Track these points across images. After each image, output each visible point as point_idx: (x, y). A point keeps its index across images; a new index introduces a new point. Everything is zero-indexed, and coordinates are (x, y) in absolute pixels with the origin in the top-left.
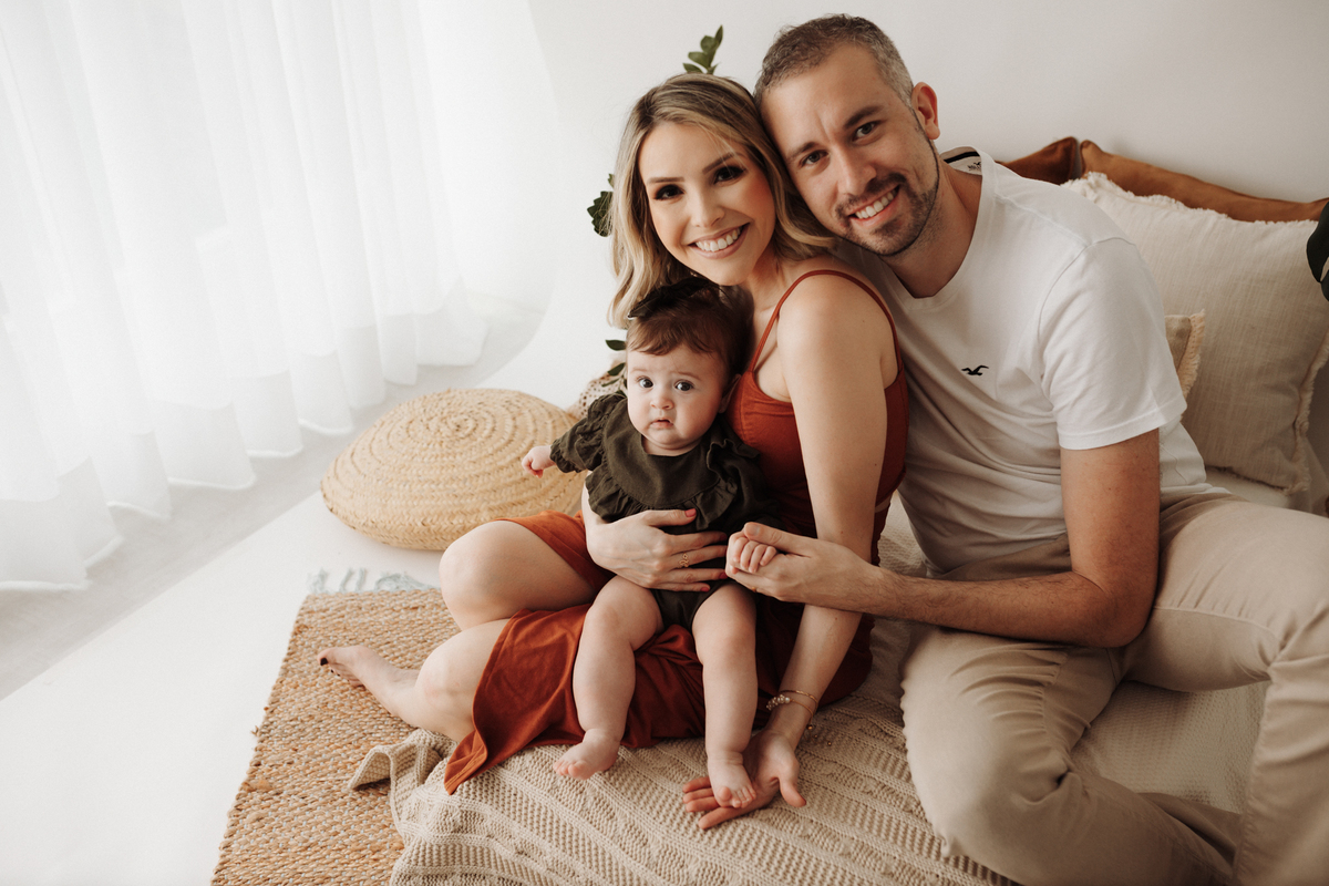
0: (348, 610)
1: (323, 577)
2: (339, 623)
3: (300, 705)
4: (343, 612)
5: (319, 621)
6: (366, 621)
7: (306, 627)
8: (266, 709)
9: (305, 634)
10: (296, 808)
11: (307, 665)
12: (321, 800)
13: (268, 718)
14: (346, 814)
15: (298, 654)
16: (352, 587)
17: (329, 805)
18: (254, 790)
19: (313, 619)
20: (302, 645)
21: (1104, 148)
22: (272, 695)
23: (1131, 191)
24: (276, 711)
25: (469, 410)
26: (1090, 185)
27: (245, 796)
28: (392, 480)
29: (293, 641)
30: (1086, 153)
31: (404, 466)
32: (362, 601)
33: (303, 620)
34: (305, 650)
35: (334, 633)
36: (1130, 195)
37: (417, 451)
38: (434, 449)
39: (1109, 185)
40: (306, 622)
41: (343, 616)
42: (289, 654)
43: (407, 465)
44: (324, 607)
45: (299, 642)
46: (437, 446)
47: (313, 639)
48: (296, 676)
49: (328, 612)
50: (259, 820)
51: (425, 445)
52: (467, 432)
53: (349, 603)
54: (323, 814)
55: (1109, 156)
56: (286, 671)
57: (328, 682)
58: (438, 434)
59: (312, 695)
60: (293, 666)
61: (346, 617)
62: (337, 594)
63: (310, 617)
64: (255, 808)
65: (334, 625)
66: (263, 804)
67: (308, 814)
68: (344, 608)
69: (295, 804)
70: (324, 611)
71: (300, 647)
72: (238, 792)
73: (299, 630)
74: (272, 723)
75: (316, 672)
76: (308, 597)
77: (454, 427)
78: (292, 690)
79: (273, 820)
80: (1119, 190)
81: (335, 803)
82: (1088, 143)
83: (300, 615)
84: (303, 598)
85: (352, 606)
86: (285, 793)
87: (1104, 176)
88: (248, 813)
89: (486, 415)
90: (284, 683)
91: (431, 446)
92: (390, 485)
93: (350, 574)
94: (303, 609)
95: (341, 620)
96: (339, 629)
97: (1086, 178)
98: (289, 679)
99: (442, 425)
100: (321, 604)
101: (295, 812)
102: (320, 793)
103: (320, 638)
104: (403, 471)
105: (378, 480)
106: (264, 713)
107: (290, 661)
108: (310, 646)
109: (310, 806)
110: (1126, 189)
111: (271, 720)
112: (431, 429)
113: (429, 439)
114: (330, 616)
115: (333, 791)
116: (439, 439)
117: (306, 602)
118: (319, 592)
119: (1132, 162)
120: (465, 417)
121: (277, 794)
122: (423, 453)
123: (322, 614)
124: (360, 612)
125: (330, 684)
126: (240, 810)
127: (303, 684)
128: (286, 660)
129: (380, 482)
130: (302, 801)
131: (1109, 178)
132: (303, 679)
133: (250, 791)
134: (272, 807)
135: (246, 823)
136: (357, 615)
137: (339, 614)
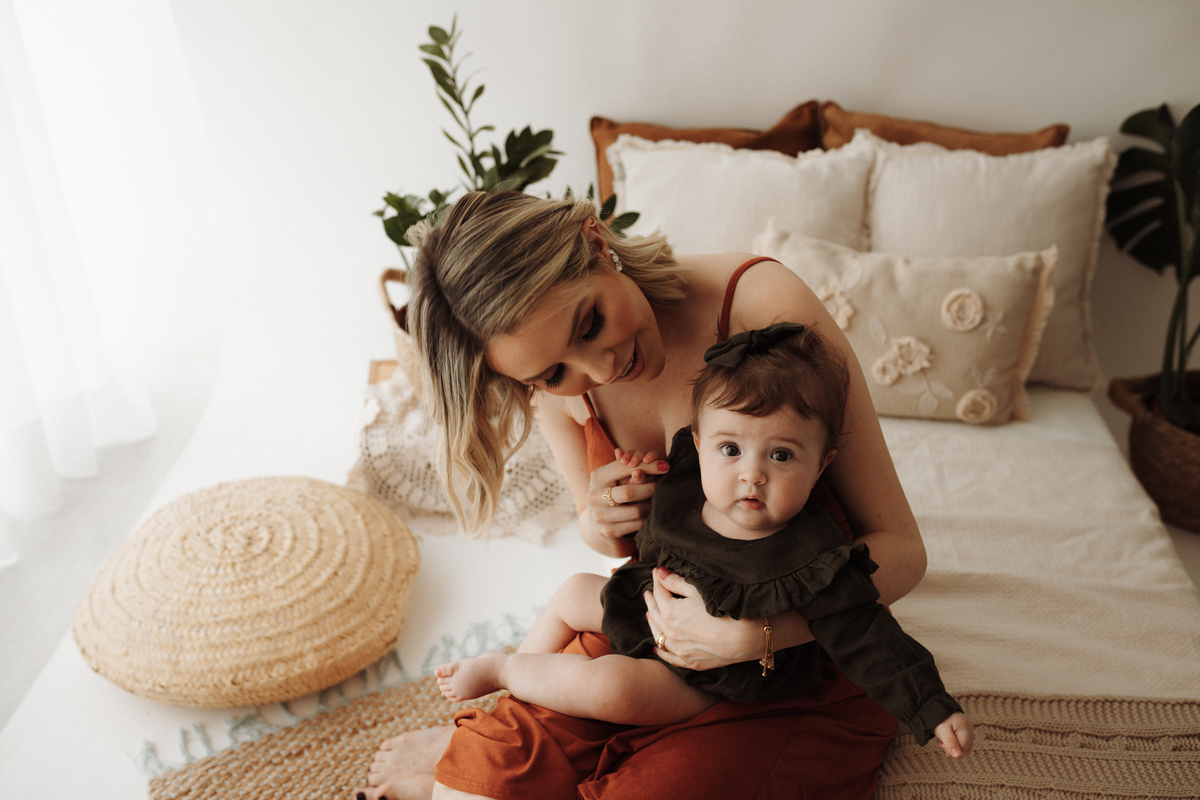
0: (215, 782)
1: (151, 750)
4: (211, 787)
6: (248, 789)
16: (200, 752)
25: (256, 513)
28: (179, 625)
30: (833, 112)
31: (191, 603)
32: (226, 764)
37: (204, 580)
38: (226, 575)
43: (195, 600)
44: (182, 789)
46: (229, 569)
49: (193, 793)
51: (213, 571)
52: (263, 545)
53: (210, 773)
55: (850, 112)
58: (226, 553)
62: (188, 766)
68: (208, 782)
70: (187, 793)
76: (151, 784)
77: (244, 541)
82: (829, 104)
84: (145, 788)
85: (217, 776)
87: (868, 134)
89: (279, 518)
91: (221, 571)
92: (178, 633)
93: (185, 736)
99: (229, 538)
100: (176, 786)
104: (191, 610)
105: (160, 628)
112: (217, 546)
113: (217, 561)
116: (229, 560)
117: (153, 791)
118: (161, 772)
120: (254, 524)
122: (213, 582)
124: (232, 780)
129: (164, 630)
137: (207, 791)
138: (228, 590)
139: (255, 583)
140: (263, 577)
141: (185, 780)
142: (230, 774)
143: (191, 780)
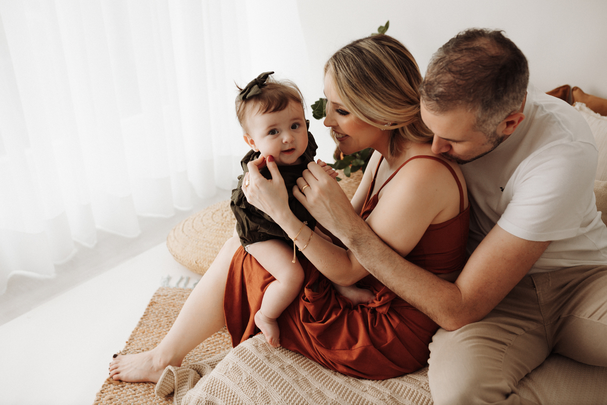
0: (177, 296)
1: (169, 279)
2: (172, 302)
3: (144, 342)
4: (175, 297)
5: (162, 301)
7: (155, 303)
8: (127, 342)
9: (154, 306)
10: (130, 395)
11: (152, 322)
12: (143, 393)
13: (126, 347)
14: (154, 401)
15: (148, 316)
16: (182, 285)
17: (146, 396)
18: (112, 383)
19: (159, 299)
20: (152, 311)
21: (585, 91)
22: (131, 336)
23: (599, 113)
24: (131, 344)
26: (576, 109)
27: (107, 386)
29: (148, 309)
30: (575, 93)
32: (185, 293)
33: (154, 299)
34: (152, 314)
35: (168, 307)
36: (598, 115)
39: (587, 109)
40: (155, 301)
41: (174, 299)
42: (144, 316)
44: (166, 294)
45: (150, 310)
47: (157, 309)
48: (145, 327)
49: (168, 297)
50: (110, 399)
53: (178, 293)
54: (142, 400)
55: (588, 95)
56: (140, 324)
57: (159, 332)
59: (151, 338)
60: (145, 322)
61: (175, 300)
62: (174, 288)
63: (158, 298)
64: (110, 393)
65: (169, 303)
66: (115, 391)
67: (135, 399)
68: (175, 295)
69: (130, 393)
70: (166, 296)
71: (150, 313)
72: (103, 383)
73: (152, 304)
74: (128, 350)
75: (155, 326)
76: (160, 288)
78: (141, 334)
79: (117, 400)
80: (592, 112)
81: (149, 395)
82: (576, 88)
83: (154, 297)
84: (157, 288)
85: (180, 295)
86: (126, 387)
87: (584, 105)
88: (106, 395)
90: (138, 330)
93: (182, 279)
94: (156, 294)
95: (172, 301)
96: (171, 305)
97: (574, 106)
98: (141, 328)
100: (165, 292)
101: (129, 397)
102: (143, 389)
103: (161, 309)
106: (125, 344)
107: (144, 319)
108: (155, 313)
109: (137, 395)
110: (596, 112)
111: (128, 348)
114: (168, 298)
115: (150, 389)
117: (158, 290)
118: (166, 286)
119: (600, 99)
121: (122, 387)
123: (164, 297)
124: (182, 298)
125: (160, 333)
126: (103, 393)
127: (147, 331)
128: (142, 319)
130: (133, 392)
131: (587, 106)
132: (148, 329)
133: (110, 384)
134: (118, 393)
135: (104, 400)
136: (181, 300)
137: (172, 298)
138: (215, 231)
139: (225, 232)
140: (229, 231)
141: (169, 292)
142: (183, 296)
143: (171, 293)
